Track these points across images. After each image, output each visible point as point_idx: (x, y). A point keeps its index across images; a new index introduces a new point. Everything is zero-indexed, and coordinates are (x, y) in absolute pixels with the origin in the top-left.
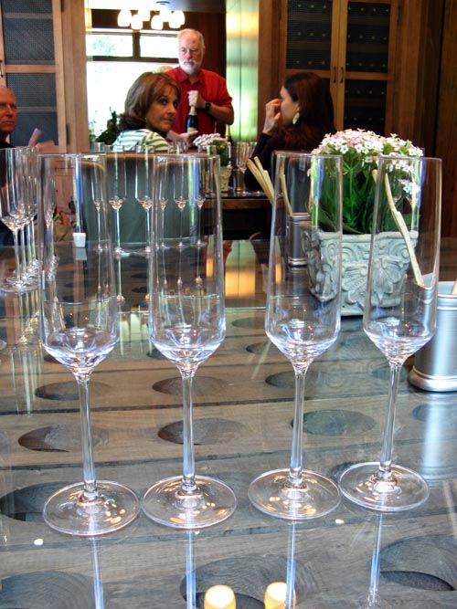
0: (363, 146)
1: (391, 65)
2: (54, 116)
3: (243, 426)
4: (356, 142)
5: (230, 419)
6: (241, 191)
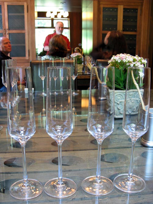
0: (126, 59)
1: (138, 29)
2: (24, 47)
3: (81, 159)
4: (123, 58)
5: (77, 156)
6: (87, 72)
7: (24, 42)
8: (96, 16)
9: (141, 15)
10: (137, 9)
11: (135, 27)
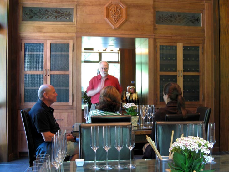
1: (201, 69)
7: (68, 85)
8: (152, 55)
9: (203, 53)
10: (198, 47)
11: (198, 66)
